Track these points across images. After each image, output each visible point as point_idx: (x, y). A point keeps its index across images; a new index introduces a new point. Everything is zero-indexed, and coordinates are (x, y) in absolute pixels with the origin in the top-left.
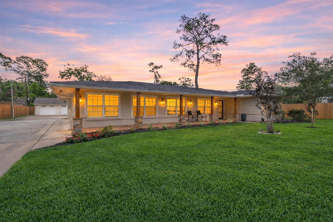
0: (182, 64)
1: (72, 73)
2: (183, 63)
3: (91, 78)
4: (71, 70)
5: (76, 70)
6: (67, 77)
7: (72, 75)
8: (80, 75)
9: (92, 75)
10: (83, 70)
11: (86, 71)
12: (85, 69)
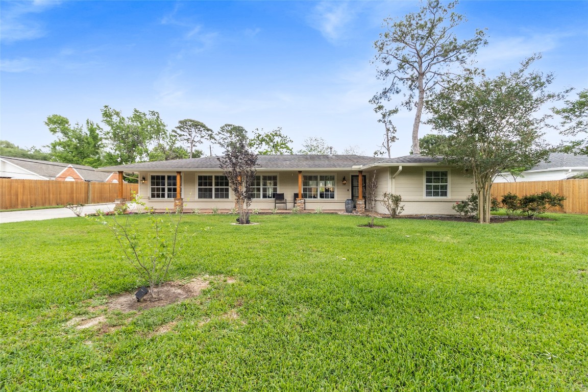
0: (402, 104)
1: (263, 140)
2: (404, 102)
3: (286, 144)
4: (261, 136)
5: (267, 136)
6: (257, 146)
7: (263, 143)
8: (272, 141)
9: (288, 140)
10: (276, 133)
11: (280, 135)
12: (278, 133)
